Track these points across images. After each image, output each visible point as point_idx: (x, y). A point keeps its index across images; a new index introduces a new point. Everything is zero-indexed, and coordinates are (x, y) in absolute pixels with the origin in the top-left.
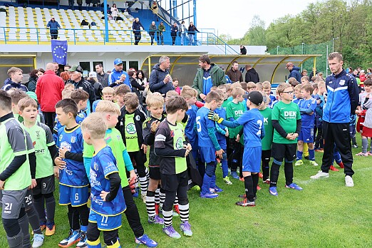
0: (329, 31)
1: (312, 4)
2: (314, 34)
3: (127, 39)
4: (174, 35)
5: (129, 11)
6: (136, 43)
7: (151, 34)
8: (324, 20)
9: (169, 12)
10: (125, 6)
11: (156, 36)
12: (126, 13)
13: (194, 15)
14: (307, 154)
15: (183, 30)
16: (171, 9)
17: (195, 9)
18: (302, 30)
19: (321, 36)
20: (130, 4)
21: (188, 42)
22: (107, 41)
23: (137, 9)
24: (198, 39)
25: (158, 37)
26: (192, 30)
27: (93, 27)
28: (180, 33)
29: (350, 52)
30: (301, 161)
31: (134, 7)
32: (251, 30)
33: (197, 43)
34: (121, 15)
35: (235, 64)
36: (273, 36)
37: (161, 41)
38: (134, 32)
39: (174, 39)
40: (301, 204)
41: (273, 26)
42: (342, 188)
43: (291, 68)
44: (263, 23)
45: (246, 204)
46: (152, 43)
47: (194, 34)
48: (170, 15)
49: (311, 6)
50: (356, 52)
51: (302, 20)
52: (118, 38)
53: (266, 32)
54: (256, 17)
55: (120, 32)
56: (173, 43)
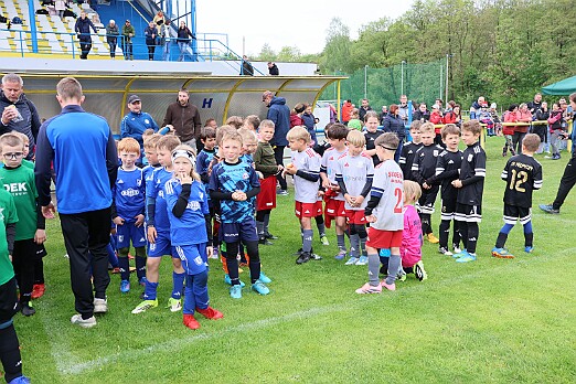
0: (443, 44)
1: (420, 3)
2: (421, 48)
6: (84, 56)
7: (111, 40)
8: (437, 27)
9: (159, 5)
12: (86, 6)
18: (406, 41)
19: (432, 51)
22: (35, 51)
24: (198, 50)
27: (13, 27)
29: (475, 77)
33: (199, 58)
37: (129, 54)
38: (78, 36)
39: (152, 50)
44: (346, 29)
49: (418, 6)
50: (483, 76)
51: (405, 27)
52: (56, 47)
54: (335, 20)
55: (62, 37)
56: (151, 57)
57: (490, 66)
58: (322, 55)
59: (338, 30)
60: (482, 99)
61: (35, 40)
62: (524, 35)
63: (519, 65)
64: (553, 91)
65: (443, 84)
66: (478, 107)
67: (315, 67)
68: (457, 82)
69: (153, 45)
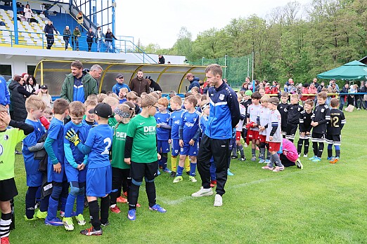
0: (250, 45)
1: (235, 20)
2: (236, 47)
3: (40, 42)
4: (90, 41)
5: (45, 13)
6: (49, 48)
7: (66, 38)
8: (246, 35)
9: (89, 17)
10: (42, 8)
11: (70, 41)
12: (42, 16)
13: (113, 22)
14: (188, 169)
15: (99, 37)
16: (90, 15)
17: (113, 16)
18: (226, 43)
19: (243, 50)
20: (48, 7)
21: (106, 49)
22: (17, 43)
23: (55, 12)
24: (116, 46)
25: (73, 42)
26: (110, 37)
27: (1, 27)
28: (96, 39)
29: (268, 66)
30: (181, 177)
31: (52, 10)
32: (179, 41)
33: (116, 51)
34: (36, 17)
35: (139, 72)
36: (199, 48)
37: (76, 46)
38: (46, 35)
39: (90, 45)
40: (155, 229)
41: (199, 38)
42: (208, 209)
43: (192, 79)
44: (189, 34)
45: (91, 233)
46: (66, 48)
47: (111, 41)
48: (89, 21)
49: (234, 22)
50: (273, 66)
51: (226, 34)
52: (30, 41)
53: (193, 43)
54: (183, 28)
55: (32, 35)
56: (89, 50)
57: (278, 60)
58: (172, 49)
59: (185, 35)
60: (291, 80)
61: (16, 36)
62: (296, 42)
63: (294, 60)
64: (323, 76)
65: (250, 70)
66: (288, 85)
67: (184, 58)
68: (258, 69)
69: (91, 42)
